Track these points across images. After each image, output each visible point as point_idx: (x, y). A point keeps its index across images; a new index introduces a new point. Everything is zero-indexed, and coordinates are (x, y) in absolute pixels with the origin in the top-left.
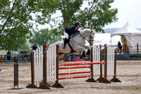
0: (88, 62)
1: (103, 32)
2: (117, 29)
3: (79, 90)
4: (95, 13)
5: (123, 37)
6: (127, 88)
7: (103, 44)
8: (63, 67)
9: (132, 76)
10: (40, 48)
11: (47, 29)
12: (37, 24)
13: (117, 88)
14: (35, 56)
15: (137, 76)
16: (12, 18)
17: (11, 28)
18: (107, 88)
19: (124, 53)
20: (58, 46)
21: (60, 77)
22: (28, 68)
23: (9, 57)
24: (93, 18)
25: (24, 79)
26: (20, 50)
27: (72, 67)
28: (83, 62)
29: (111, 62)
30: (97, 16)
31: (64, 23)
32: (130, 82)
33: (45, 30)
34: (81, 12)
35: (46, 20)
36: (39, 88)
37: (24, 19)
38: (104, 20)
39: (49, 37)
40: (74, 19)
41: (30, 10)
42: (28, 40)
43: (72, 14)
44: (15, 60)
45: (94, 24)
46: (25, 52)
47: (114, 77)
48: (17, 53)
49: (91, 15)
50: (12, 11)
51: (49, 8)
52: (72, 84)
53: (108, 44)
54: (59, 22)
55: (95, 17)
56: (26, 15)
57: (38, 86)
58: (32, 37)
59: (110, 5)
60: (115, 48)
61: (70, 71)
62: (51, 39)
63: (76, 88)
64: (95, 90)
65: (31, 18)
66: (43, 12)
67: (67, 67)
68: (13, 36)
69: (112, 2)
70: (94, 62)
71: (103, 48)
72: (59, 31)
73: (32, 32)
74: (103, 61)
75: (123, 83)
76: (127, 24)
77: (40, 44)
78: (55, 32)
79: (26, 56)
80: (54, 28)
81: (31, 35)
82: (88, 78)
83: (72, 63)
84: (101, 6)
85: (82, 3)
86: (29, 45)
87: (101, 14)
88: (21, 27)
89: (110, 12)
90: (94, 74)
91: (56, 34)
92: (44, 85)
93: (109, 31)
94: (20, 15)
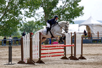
0: (62, 45)
1: (73, 23)
2: (83, 21)
3: (55, 65)
4: (67, 9)
5: (88, 26)
6: (90, 63)
7: (73, 32)
8: (44, 48)
9: (94, 55)
10: (28, 35)
11: (33, 21)
12: (26, 17)
13: (83, 64)
14: (24, 41)
15: (98, 55)
16: (7, 13)
17: (6, 20)
18: (76, 64)
19: (88, 38)
20: (40, 33)
21: (42, 55)
22: (19, 49)
23: (5, 42)
24: (66, 13)
25: (15, 57)
26: (13, 36)
27: (51, 48)
28: (59, 45)
29: (79, 45)
30: (69, 12)
31: (45, 17)
32: (92, 59)
33: (31, 22)
34: (58, 9)
35: (32, 14)
36: (27, 64)
37: (16, 14)
38: (74, 14)
39: (34, 27)
40: (52, 14)
41: (21, 7)
42: (19, 29)
43: (51, 10)
44: (10, 43)
45: (67, 18)
46: (17, 38)
47: (81, 55)
48: (11, 38)
49: (65, 11)
50: (7, 8)
51: (34, 6)
52: (51, 61)
53: (77, 32)
54: (41, 16)
55: (67, 13)
56: (17, 11)
57: (26, 62)
58: (22, 27)
59: (78, 3)
60: (82, 34)
61: (49, 51)
62: (35, 28)
63: (54, 63)
64: (67, 65)
65: (21, 13)
66: (30, 9)
67: (47, 48)
68: (8, 26)
69: (80, 1)
70: (67, 45)
71: (73, 35)
72: (41, 22)
73: (22, 23)
74: (73, 44)
75: (88, 60)
76: (91, 17)
77: (28, 32)
78: (38, 23)
79: (17, 41)
80: (38, 20)
81: (21, 25)
82: (62, 57)
83: (51, 45)
84: (72, 4)
85: (58, 2)
86: (20, 33)
87: (72, 10)
88: (13, 19)
89: (78, 9)
90: (67, 53)
91: (39, 24)
92: (31, 62)
93: (77, 22)
94: (13, 11)
